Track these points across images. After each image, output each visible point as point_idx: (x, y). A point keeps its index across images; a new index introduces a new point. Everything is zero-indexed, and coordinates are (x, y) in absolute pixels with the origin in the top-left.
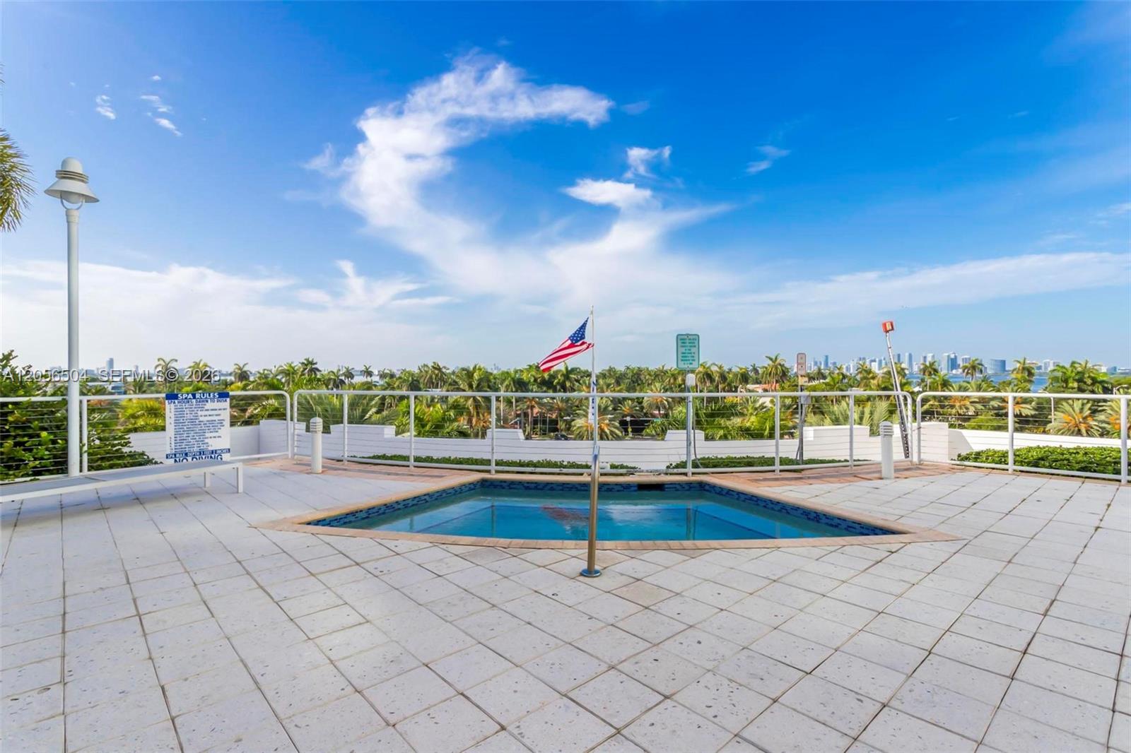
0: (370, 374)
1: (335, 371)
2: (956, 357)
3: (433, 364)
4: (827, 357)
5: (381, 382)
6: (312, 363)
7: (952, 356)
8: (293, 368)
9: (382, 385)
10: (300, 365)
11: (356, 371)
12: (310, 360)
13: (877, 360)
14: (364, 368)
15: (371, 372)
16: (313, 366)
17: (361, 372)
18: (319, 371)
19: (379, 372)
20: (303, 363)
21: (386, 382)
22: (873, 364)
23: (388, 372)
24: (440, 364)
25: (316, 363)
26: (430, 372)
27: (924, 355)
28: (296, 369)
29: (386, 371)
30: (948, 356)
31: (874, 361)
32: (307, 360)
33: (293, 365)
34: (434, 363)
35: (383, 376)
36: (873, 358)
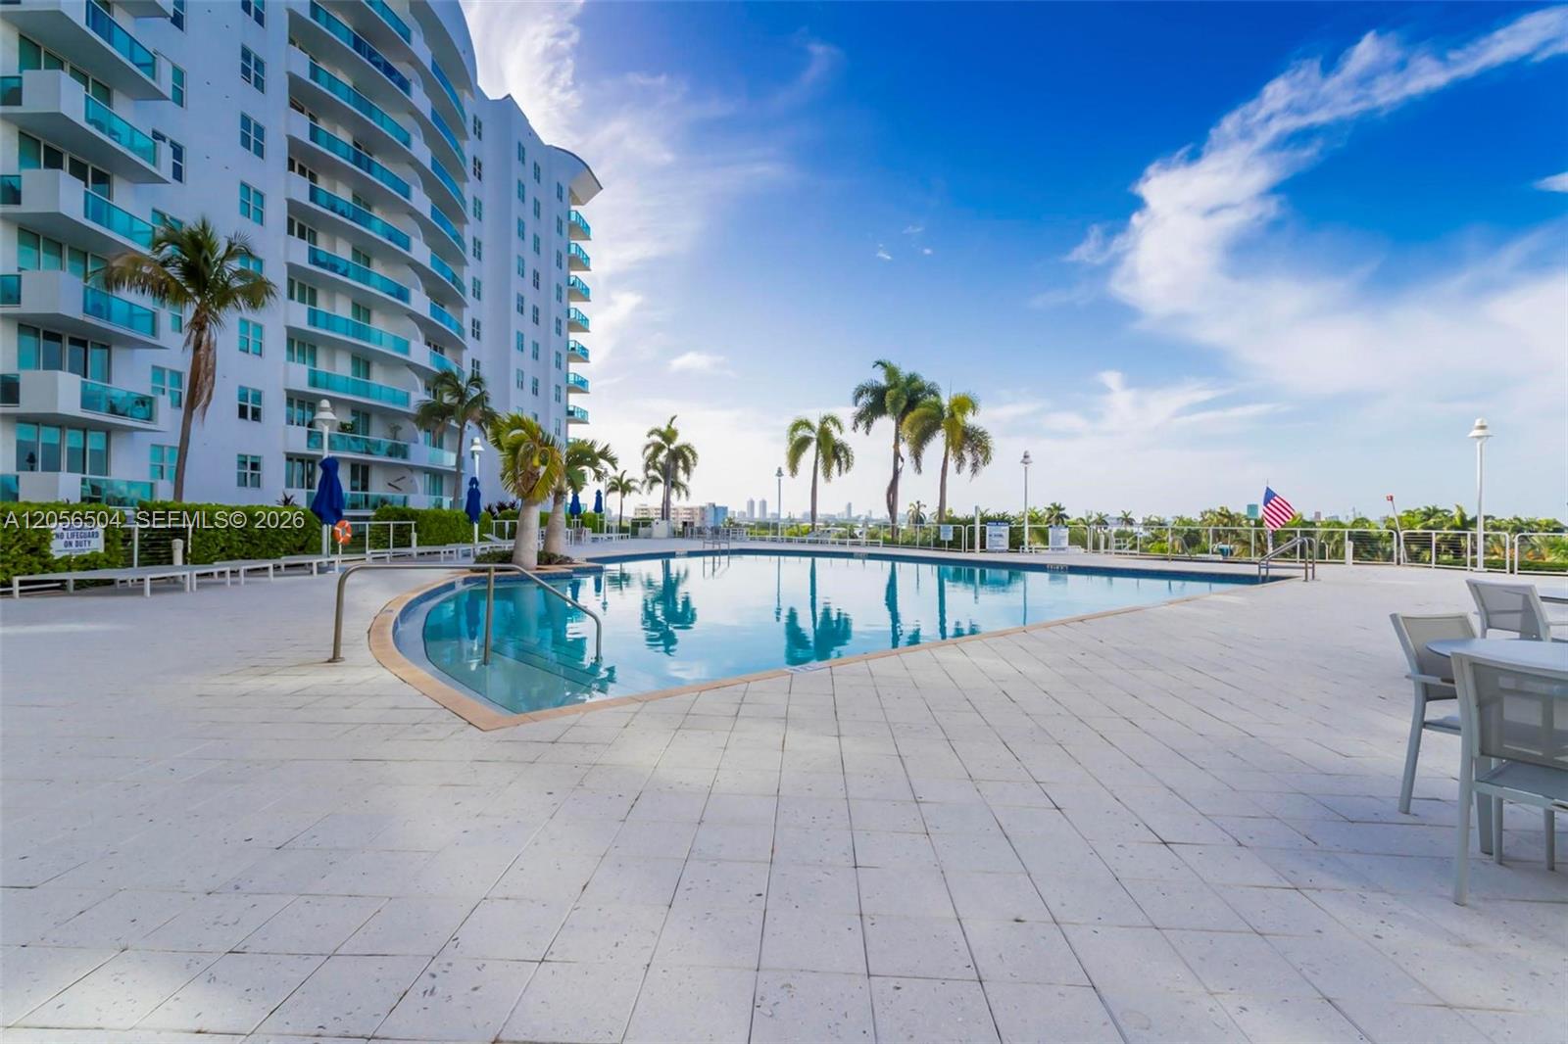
0: (1130, 522)
1: (1085, 518)
3: (1219, 511)
5: (1147, 534)
6: (1059, 508)
8: (1036, 514)
9: (1146, 538)
10: (1044, 510)
11: (1113, 519)
12: (1057, 505)
14: (1121, 515)
15: (1133, 520)
16: (1061, 512)
17: (1118, 519)
18: (1067, 517)
19: (1144, 519)
20: (1049, 509)
21: (1152, 534)
23: (1156, 520)
24: (1230, 510)
25: (1063, 509)
26: (1215, 520)
28: (1040, 514)
29: (1153, 519)
32: (1054, 505)
33: (1036, 511)
34: (1222, 508)
35: (1148, 524)
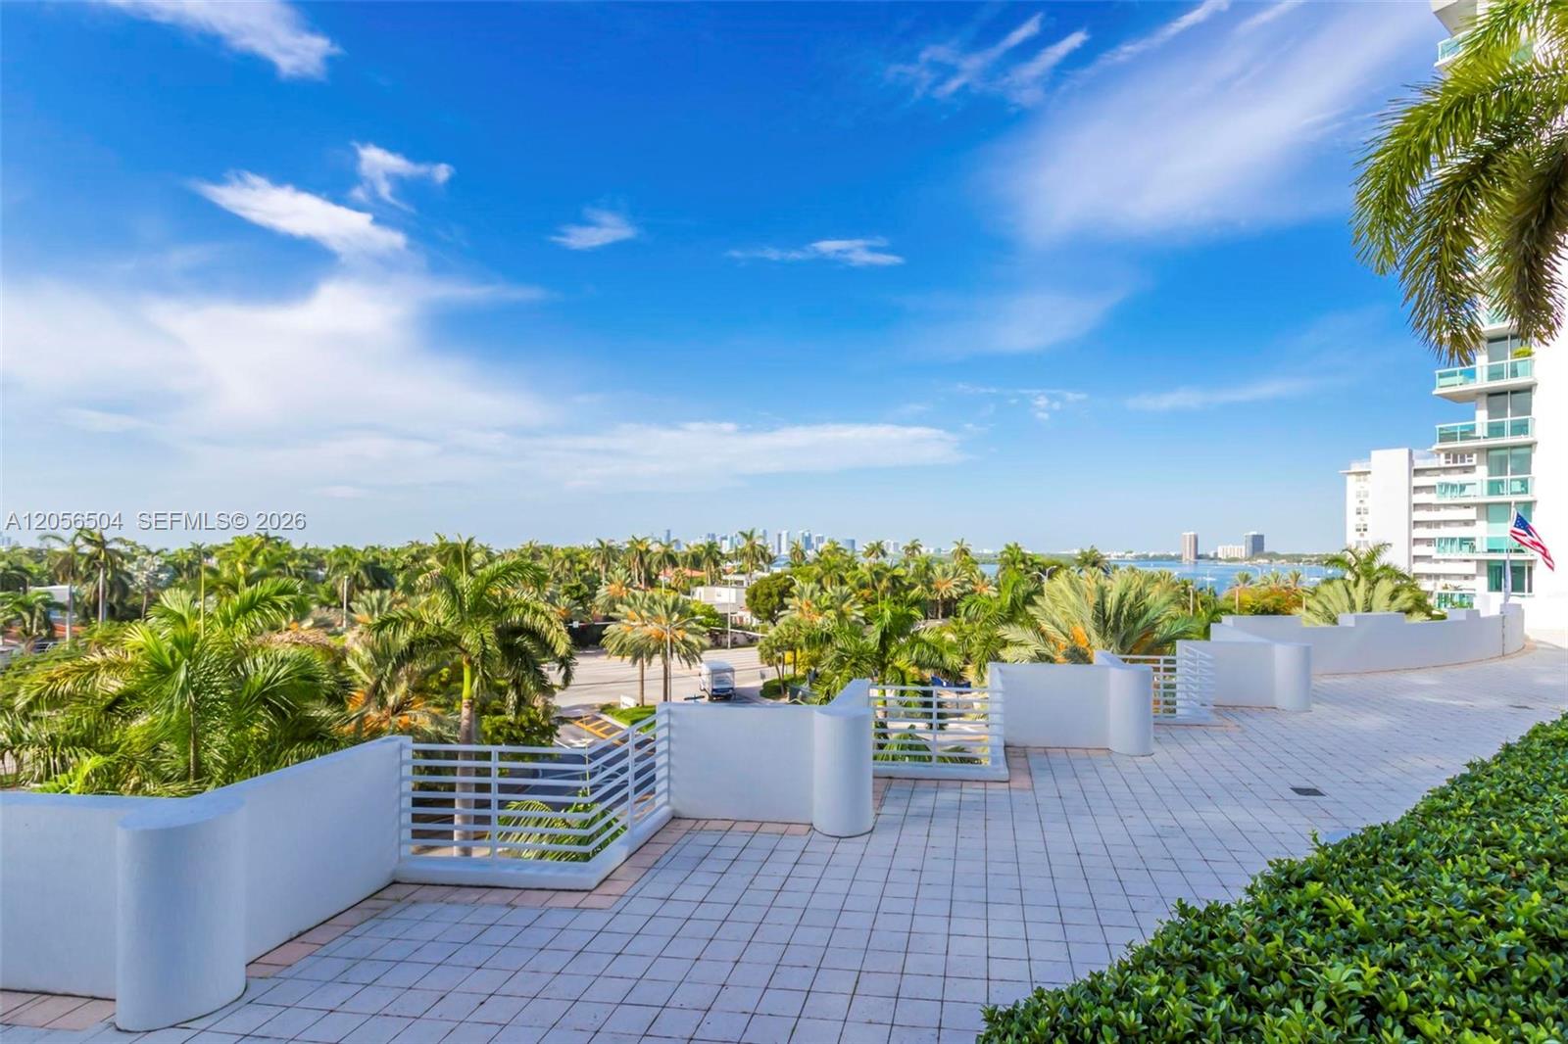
2: (810, 535)
4: (669, 531)
7: (807, 534)
13: (729, 537)
22: (724, 542)
27: (778, 532)
30: (803, 534)
31: (725, 538)
36: (724, 535)
